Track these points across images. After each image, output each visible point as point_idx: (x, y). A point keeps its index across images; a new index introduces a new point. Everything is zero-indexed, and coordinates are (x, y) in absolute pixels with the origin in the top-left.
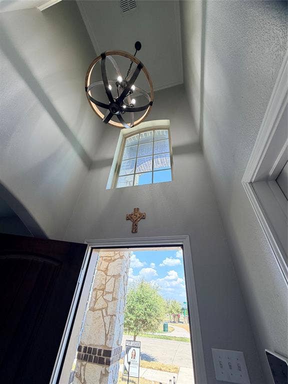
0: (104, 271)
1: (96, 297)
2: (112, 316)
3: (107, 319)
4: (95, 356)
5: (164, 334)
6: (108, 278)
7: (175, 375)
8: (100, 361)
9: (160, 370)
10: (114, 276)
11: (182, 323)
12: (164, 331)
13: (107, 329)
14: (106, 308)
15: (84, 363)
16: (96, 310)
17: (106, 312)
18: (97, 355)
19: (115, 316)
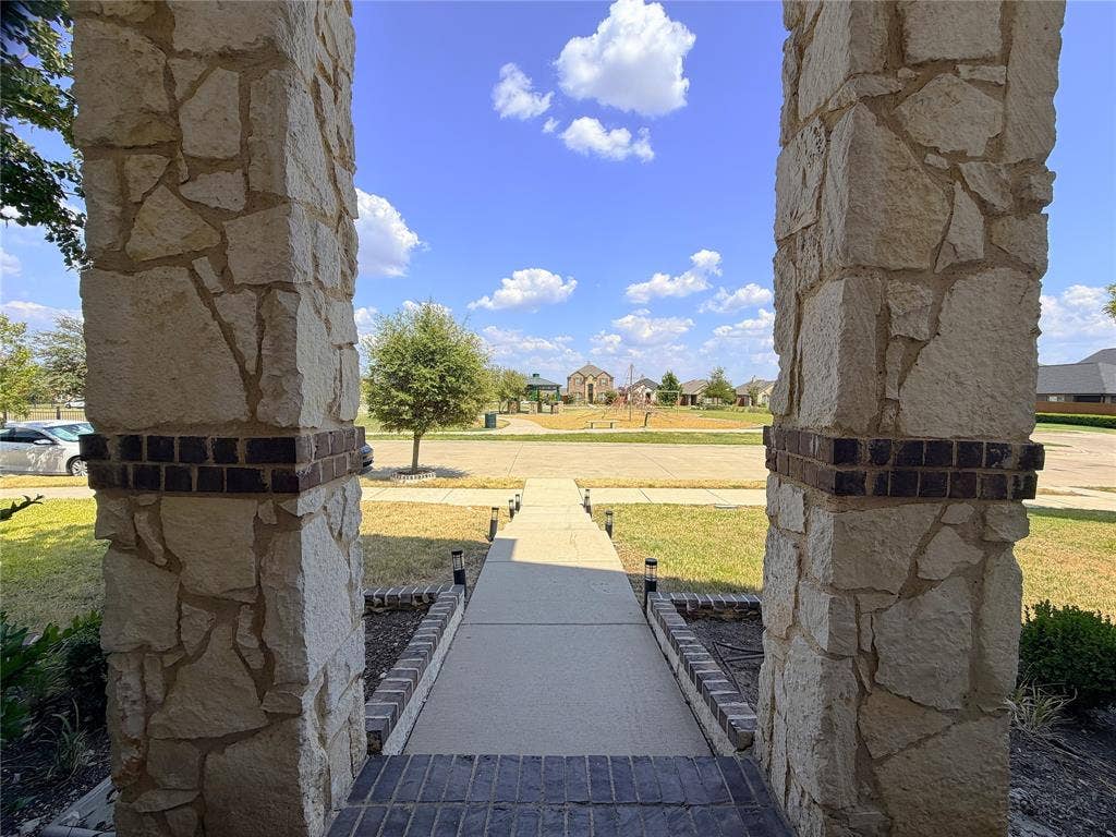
0: (143, 27)
1: (124, 191)
2: (268, 288)
3: (239, 310)
4: (201, 470)
5: (488, 433)
6: (185, 71)
7: (519, 491)
8: (241, 484)
9: (484, 487)
10: (227, 57)
11: (527, 412)
12: (487, 427)
13: (250, 353)
14: (219, 254)
15: (148, 498)
16: (149, 264)
17: (224, 272)
18: (211, 463)
19: (288, 287)
